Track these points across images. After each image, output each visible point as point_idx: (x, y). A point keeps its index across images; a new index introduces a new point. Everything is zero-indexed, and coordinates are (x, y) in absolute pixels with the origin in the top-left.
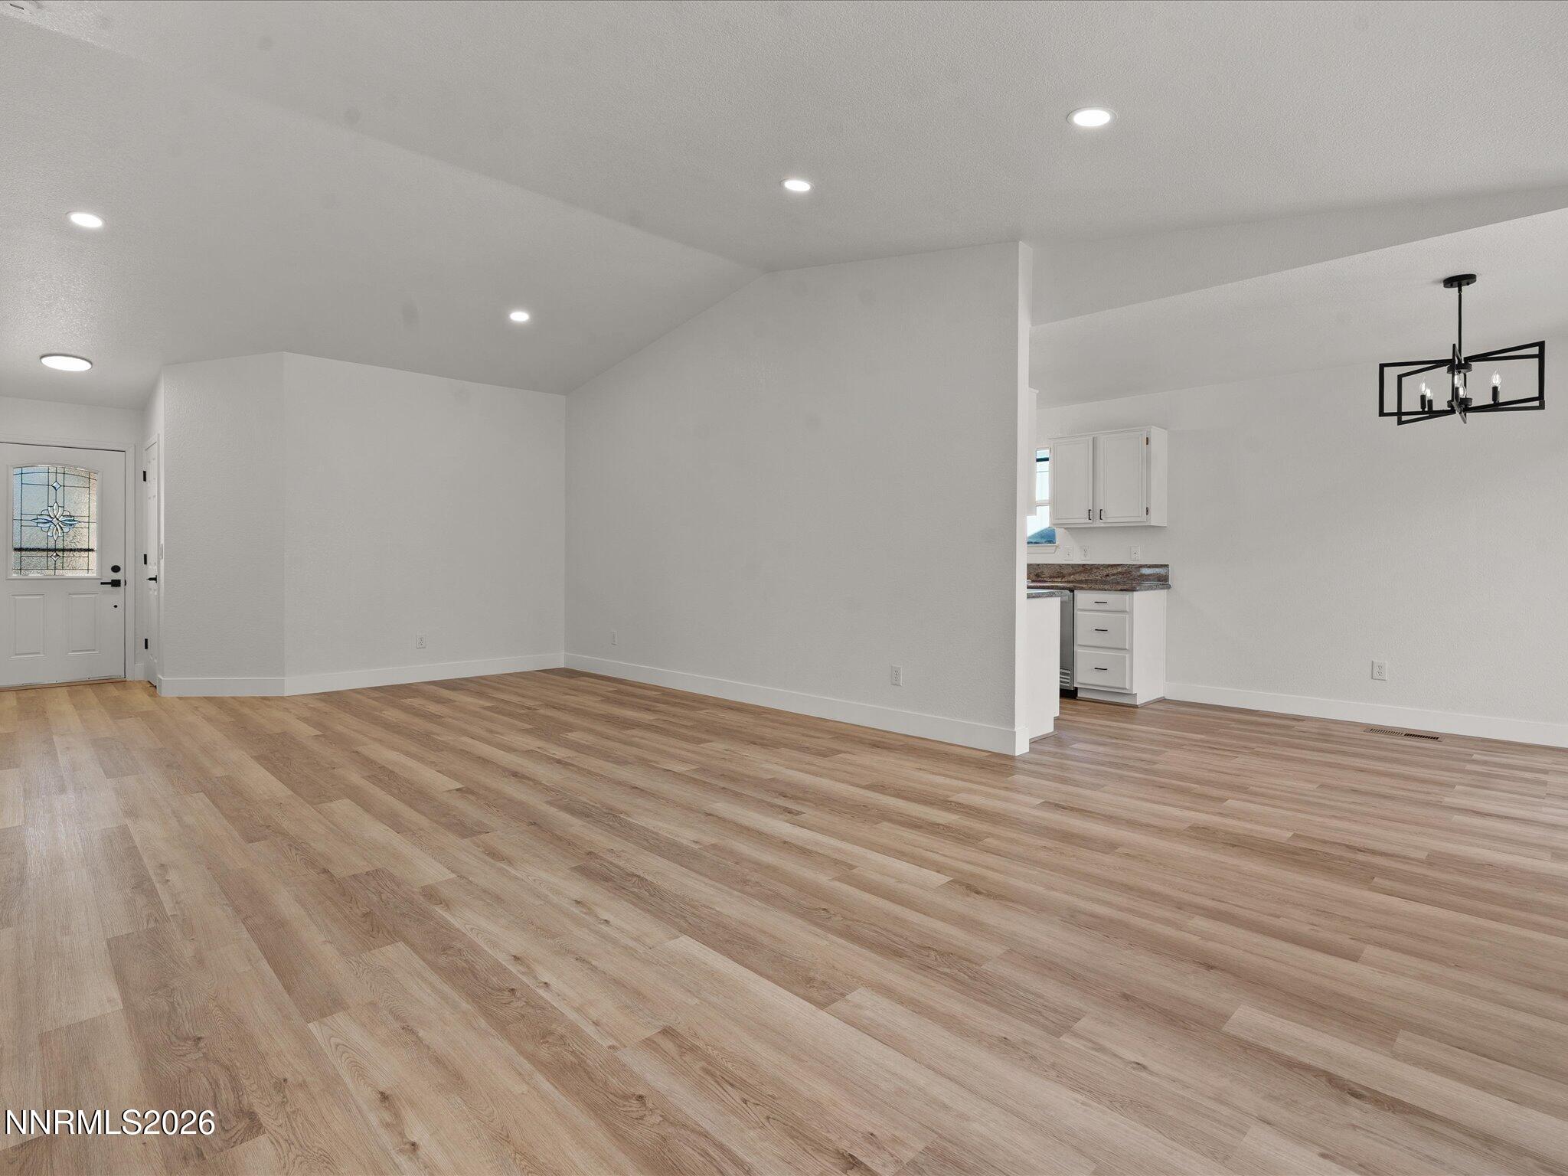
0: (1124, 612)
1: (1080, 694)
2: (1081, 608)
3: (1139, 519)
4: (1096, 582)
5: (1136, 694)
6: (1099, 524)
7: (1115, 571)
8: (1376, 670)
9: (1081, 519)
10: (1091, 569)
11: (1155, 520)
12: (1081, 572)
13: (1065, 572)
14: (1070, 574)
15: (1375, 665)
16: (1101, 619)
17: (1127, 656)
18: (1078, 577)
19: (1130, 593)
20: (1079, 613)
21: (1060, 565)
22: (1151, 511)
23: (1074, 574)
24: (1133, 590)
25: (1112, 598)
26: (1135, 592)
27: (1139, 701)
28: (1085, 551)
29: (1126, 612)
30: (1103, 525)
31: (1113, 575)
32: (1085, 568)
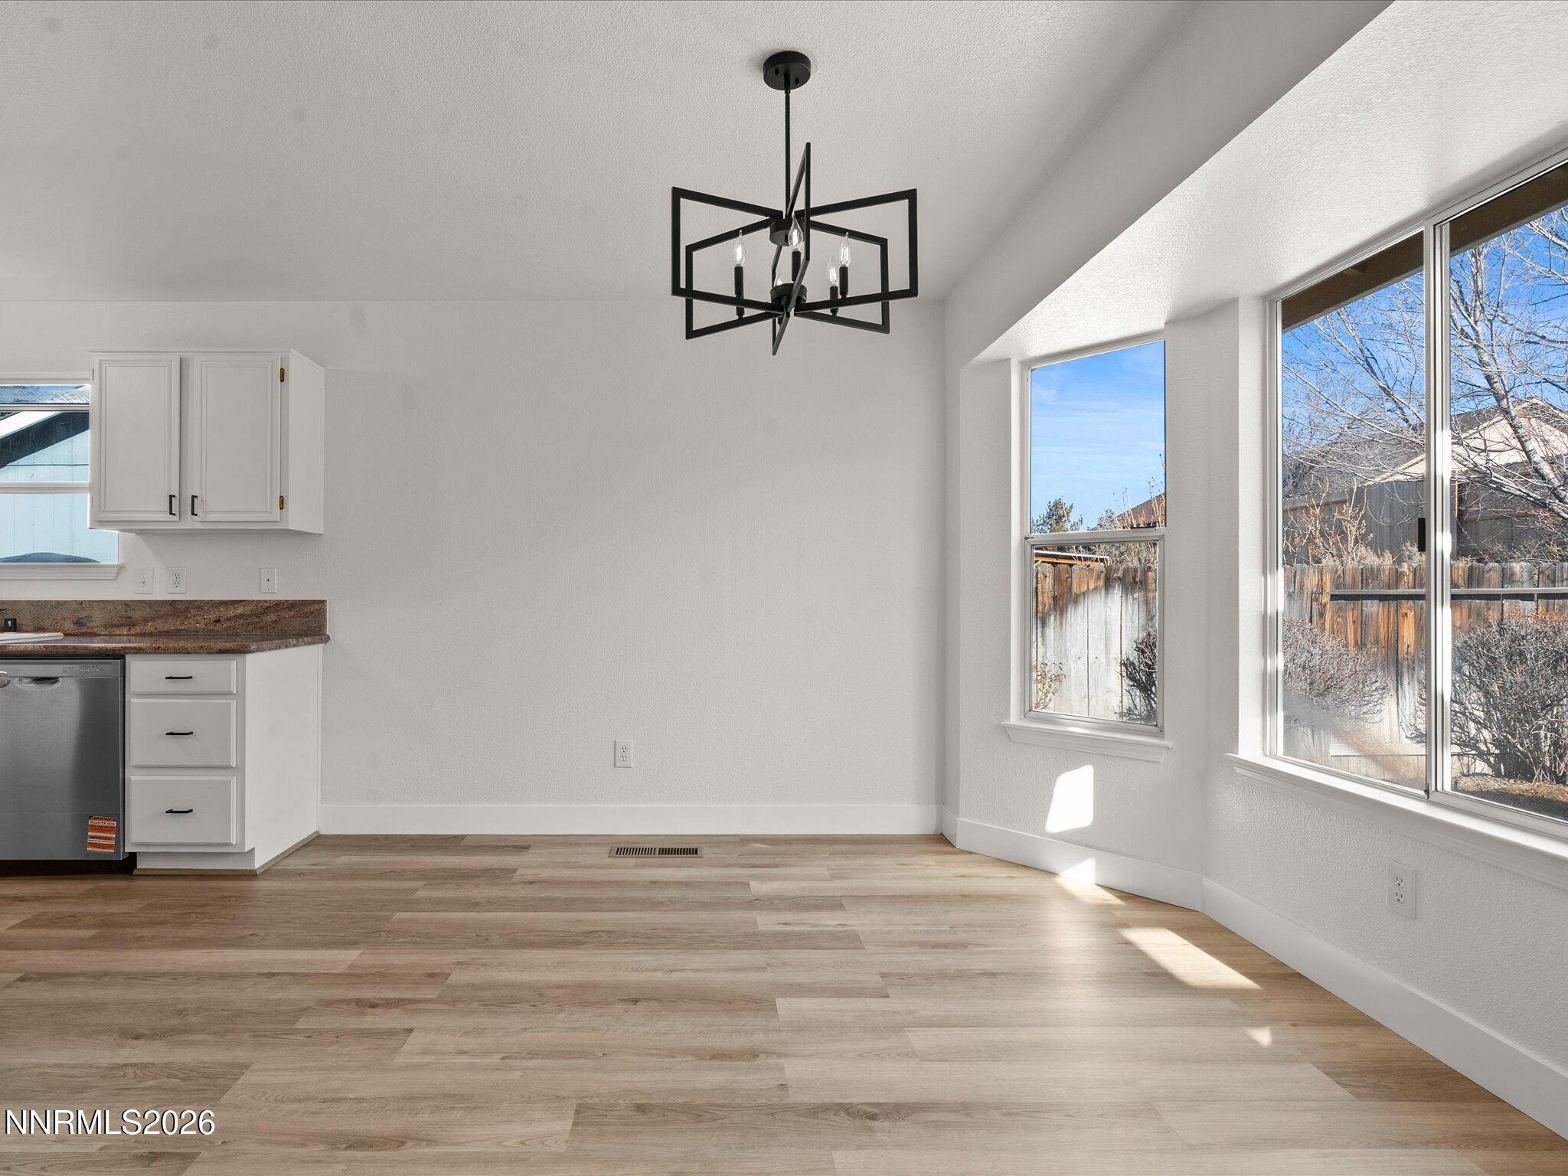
0: (228, 694)
1: (142, 864)
2: (139, 690)
3: (268, 518)
4: (195, 634)
5: (253, 850)
6: (190, 523)
7: (231, 613)
8: (619, 753)
9: (155, 511)
10: (187, 610)
11: (295, 520)
12: (167, 615)
13: (137, 615)
14: (146, 621)
15: (619, 748)
16: (179, 711)
17: (234, 781)
18: (162, 626)
19: (239, 657)
20: (133, 700)
21: (126, 604)
22: (290, 504)
23: (153, 619)
24: (243, 651)
25: (204, 669)
26: (249, 657)
27: (259, 862)
28: (177, 576)
29: (231, 693)
30: (199, 526)
31: (229, 619)
32: (177, 609)
